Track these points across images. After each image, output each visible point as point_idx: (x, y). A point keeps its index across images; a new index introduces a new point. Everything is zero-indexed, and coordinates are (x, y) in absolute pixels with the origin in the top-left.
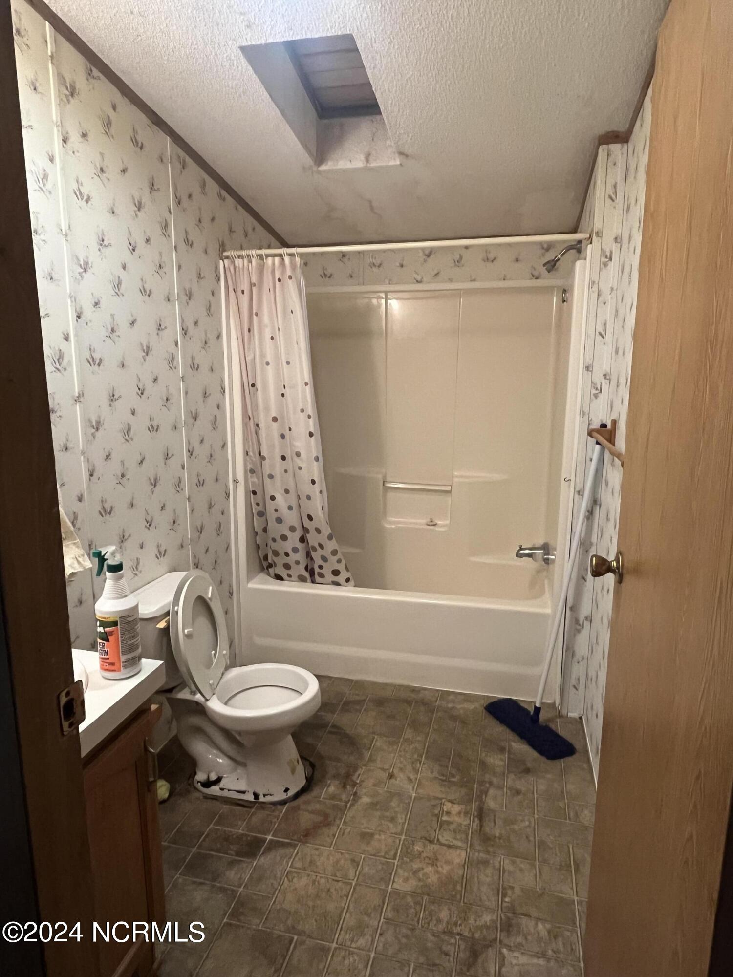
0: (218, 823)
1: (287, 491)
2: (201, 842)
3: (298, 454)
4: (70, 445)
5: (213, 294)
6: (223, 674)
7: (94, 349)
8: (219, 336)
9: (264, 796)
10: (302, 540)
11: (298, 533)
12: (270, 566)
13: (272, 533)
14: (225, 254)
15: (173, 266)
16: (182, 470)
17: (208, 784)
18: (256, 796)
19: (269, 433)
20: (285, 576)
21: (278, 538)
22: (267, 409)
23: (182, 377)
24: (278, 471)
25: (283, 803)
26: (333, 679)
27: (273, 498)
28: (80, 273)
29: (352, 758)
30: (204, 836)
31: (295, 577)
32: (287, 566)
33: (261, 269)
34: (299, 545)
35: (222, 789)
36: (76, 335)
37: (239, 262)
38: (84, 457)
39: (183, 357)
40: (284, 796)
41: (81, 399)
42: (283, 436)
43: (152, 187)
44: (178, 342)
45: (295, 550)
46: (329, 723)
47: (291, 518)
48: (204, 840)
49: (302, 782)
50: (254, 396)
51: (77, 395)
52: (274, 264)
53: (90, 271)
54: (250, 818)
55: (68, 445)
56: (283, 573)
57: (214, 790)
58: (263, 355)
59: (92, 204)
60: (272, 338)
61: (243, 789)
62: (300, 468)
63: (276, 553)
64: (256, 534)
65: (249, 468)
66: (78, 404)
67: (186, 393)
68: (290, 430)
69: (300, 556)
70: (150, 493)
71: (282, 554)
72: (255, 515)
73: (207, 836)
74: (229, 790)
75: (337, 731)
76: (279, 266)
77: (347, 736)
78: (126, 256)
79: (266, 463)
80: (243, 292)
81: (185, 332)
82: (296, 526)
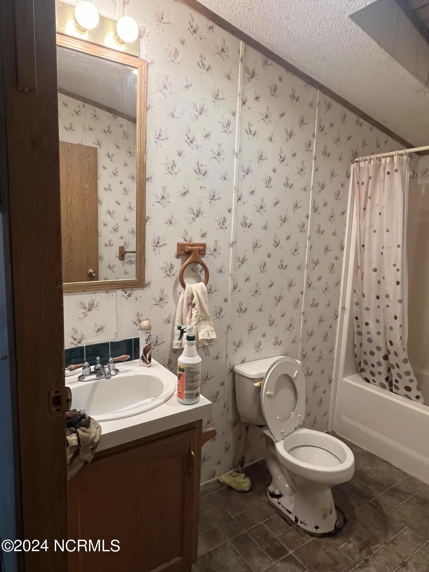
0: (265, 523)
1: (378, 321)
2: (251, 529)
3: (387, 296)
4: (223, 270)
5: (342, 186)
6: (296, 429)
7: (247, 218)
8: (344, 213)
9: (301, 523)
10: (386, 358)
11: (383, 353)
12: (362, 370)
13: (364, 349)
14: (357, 159)
15: (312, 169)
16: (301, 295)
17: (273, 495)
18: (297, 520)
19: (371, 279)
20: (371, 381)
21: (368, 353)
22: (370, 262)
23: (309, 238)
24: (372, 307)
25: (312, 535)
26: (393, 467)
27: (367, 324)
28: (243, 176)
29: (378, 532)
30: (254, 526)
31: (377, 383)
32: (372, 374)
33: (378, 167)
34: (383, 361)
35: (279, 503)
36: (236, 209)
37: (362, 164)
38: (231, 278)
39: (312, 225)
40: (314, 531)
41: (234, 245)
42: (379, 282)
43: (302, 122)
44: (309, 216)
45: (379, 364)
46: (373, 497)
47: (379, 341)
48: (253, 528)
49: (332, 529)
50: (362, 252)
51: (232, 242)
52: (386, 162)
53: (250, 174)
54: (286, 532)
55: (222, 269)
56: (371, 378)
57: (275, 501)
58: (371, 226)
59: (257, 136)
60: (380, 214)
61: (290, 510)
62: (388, 306)
63: (366, 363)
64: (355, 346)
65: (355, 301)
66: (231, 248)
67: (311, 248)
68: (384, 278)
69: (383, 369)
70: (275, 305)
71: (370, 364)
72: (356, 333)
73: (257, 527)
74: (282, 506)
75: (377, 506)
76: (389, 164)
77: (382, 513)
78: (277, 164)
79: (366, 299)
80: (363, 183)
81: (315, 209)
82: (382, 348)
